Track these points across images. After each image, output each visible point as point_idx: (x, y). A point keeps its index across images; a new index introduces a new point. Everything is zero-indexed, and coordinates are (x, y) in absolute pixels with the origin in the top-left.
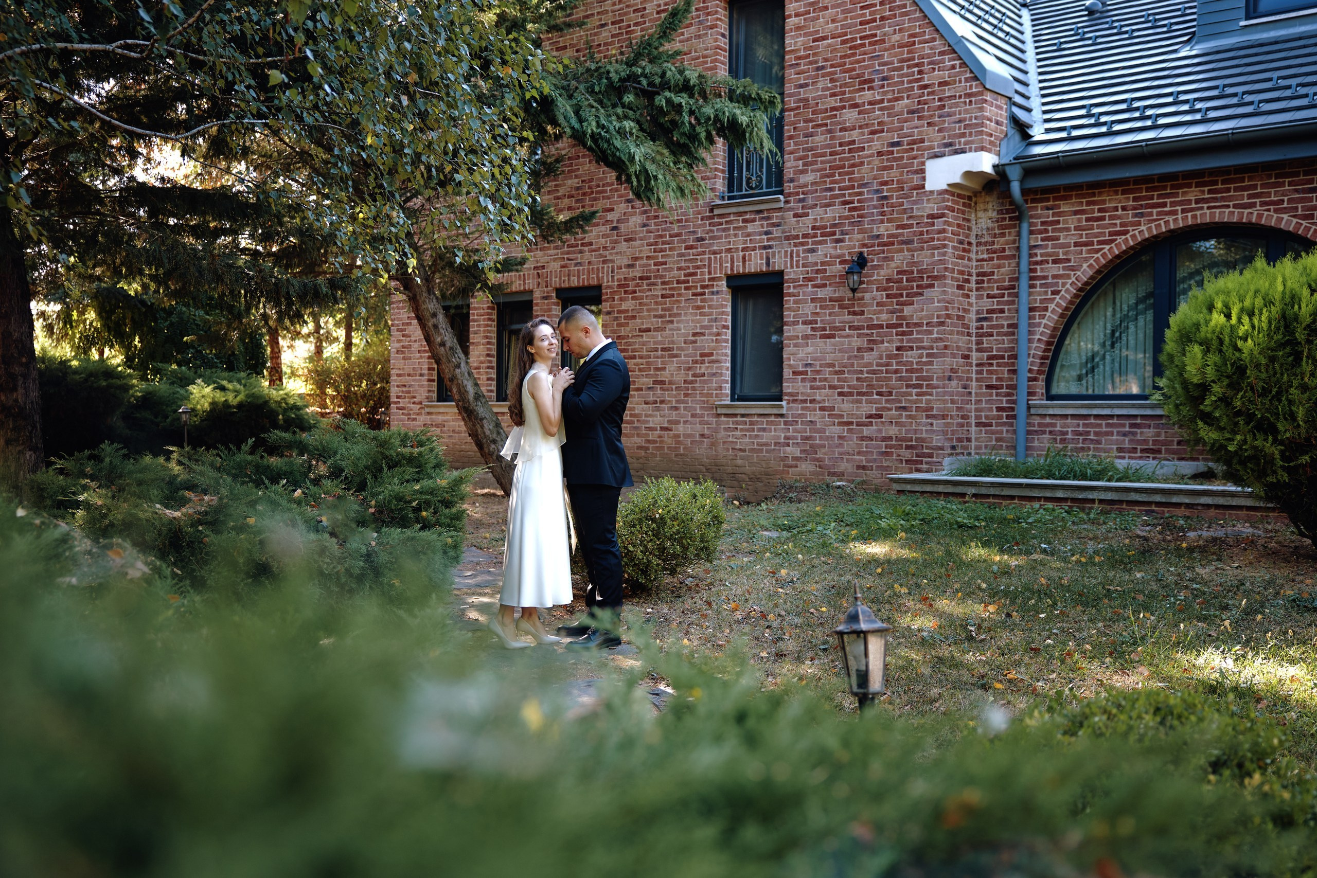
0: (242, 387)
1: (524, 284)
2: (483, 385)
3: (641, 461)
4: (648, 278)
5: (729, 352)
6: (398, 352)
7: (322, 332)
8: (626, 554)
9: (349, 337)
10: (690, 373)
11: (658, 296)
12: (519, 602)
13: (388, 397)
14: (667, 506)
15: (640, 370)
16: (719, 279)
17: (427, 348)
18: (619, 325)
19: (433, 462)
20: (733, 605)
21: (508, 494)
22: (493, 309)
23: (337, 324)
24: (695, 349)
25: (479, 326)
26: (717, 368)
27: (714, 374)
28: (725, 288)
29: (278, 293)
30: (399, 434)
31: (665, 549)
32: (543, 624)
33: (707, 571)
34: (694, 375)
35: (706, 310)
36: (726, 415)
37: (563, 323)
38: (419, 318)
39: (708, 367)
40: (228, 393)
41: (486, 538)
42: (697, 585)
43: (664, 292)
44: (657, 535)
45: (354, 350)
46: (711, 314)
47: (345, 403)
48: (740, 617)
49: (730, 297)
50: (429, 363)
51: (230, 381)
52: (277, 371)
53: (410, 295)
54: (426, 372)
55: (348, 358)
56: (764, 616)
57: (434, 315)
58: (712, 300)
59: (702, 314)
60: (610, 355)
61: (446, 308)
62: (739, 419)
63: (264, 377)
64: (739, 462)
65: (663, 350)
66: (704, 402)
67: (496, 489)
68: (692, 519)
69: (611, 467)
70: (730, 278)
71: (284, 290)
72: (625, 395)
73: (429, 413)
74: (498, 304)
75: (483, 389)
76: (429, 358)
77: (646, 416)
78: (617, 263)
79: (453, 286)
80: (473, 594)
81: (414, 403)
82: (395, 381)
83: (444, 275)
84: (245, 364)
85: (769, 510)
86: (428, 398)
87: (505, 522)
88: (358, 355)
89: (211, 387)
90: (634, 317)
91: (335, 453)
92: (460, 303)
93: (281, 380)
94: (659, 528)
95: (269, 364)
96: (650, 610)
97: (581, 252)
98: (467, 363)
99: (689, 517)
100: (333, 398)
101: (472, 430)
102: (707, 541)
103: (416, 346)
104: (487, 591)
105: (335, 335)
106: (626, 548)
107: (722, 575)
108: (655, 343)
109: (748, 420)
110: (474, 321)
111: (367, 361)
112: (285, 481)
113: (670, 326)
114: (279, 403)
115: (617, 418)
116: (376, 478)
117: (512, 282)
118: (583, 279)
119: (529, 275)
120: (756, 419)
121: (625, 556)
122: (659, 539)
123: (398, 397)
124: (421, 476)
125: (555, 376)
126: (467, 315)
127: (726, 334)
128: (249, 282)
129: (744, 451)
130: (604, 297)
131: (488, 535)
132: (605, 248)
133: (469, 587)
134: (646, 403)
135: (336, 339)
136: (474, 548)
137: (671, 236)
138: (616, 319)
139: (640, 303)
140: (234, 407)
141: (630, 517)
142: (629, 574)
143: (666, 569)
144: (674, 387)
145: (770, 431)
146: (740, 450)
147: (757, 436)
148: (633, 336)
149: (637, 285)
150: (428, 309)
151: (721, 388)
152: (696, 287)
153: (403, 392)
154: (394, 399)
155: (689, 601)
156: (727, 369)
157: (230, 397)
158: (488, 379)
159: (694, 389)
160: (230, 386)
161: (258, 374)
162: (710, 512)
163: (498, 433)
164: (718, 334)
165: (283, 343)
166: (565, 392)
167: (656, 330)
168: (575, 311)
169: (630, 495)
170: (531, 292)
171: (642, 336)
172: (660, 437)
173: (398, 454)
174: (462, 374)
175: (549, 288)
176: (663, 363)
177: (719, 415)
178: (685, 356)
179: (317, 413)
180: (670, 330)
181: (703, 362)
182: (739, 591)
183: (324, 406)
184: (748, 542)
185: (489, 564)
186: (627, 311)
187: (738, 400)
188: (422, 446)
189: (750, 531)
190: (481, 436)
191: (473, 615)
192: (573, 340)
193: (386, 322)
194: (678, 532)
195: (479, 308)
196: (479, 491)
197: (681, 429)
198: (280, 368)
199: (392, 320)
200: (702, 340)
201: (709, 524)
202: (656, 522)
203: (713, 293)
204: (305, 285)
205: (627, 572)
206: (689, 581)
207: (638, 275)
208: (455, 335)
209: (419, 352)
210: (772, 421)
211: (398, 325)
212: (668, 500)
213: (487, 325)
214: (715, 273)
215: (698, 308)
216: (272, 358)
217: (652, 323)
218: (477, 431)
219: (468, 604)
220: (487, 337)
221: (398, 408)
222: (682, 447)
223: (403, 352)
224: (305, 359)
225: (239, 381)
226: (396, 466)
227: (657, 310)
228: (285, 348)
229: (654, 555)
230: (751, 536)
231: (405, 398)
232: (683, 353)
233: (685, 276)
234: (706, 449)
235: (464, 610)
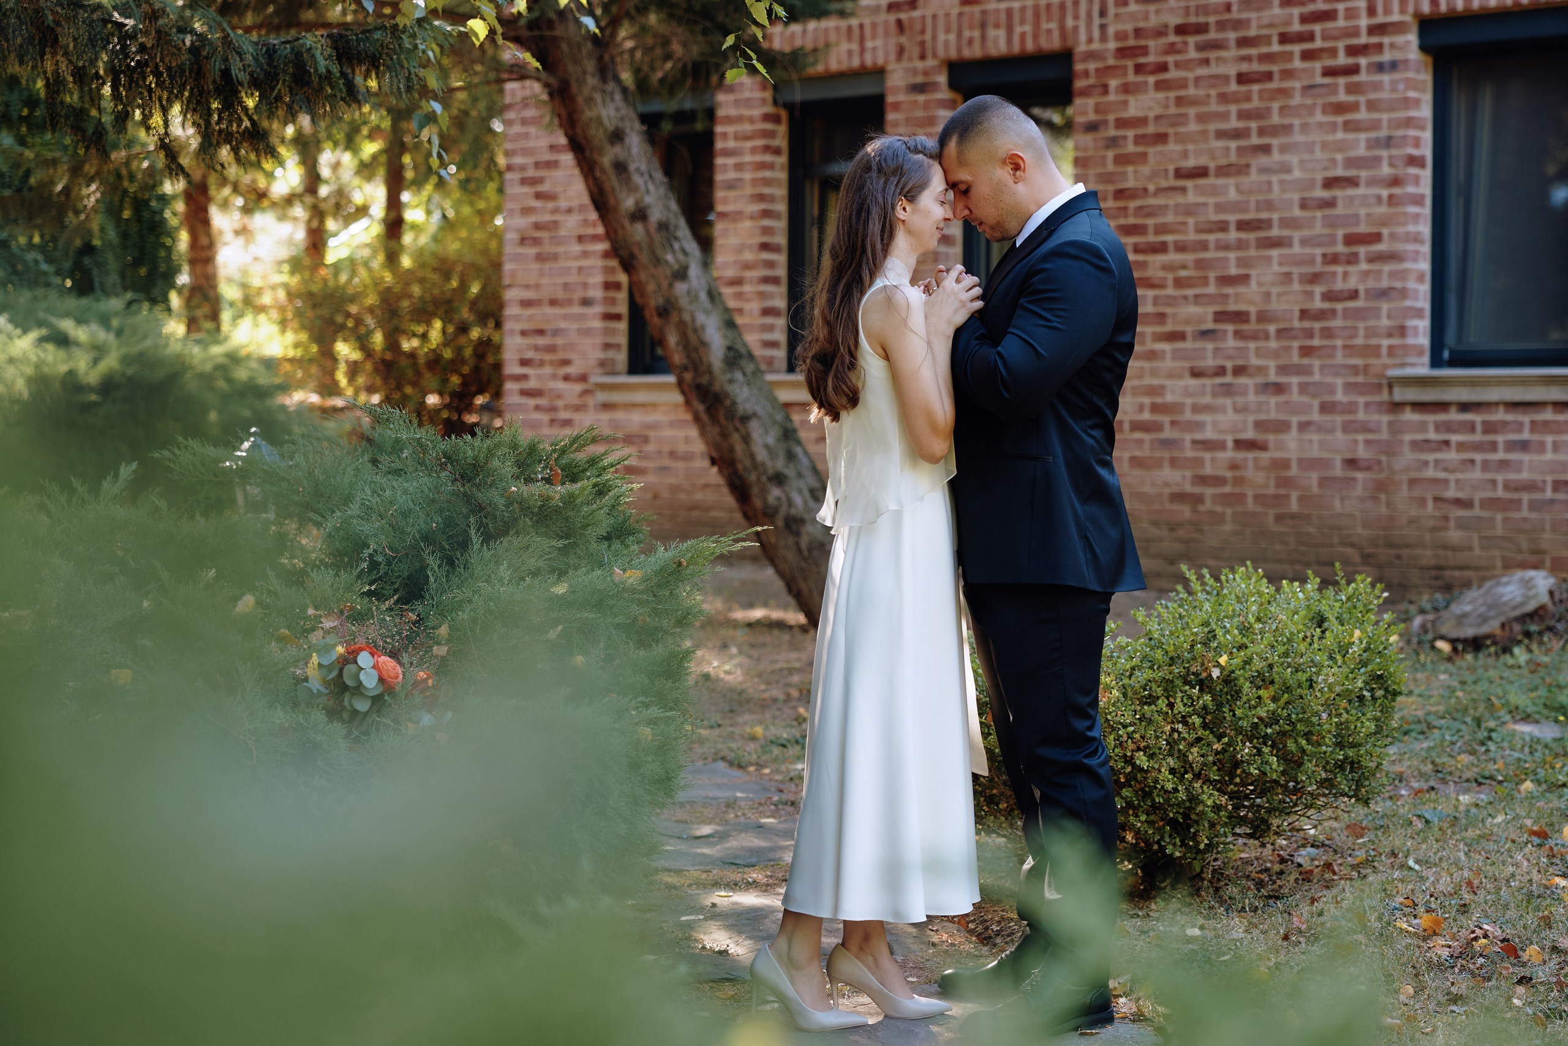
0: (111, 338)
1: (862, 51)
2: (751, 328)
3: (1181, 533)
4: (1201, 29)
5: (1425, 229)
6: (523, 241)
7: (324, 191)
8: (1130, 778)
9: (394, 204)
10: (1318, 290)
11: (1226, 78)
12: (836, 906)
13: (498, 366)
14: (1242, 647)
15: (1179, 283)
16: (1398, 28)
17: (600, 230)
18: (1122, 160)
19: (605, 524)
20: (1424, 921)
21: (813, 620)
22: (775, 119)
23: (365, 169)
24: (1330, 222)
25: (739, 167)
26: (1392, 275)
27: (1383, 294)
28: (1414, 54)
29: (198, 72)
30: (514, 446)
31: (1237, 764)
32: (903, 966)
33: (1357, 831)
34: (1328, 296)
35: (1362, 115)
36: (1419, 406)
37: (952, 144)
38: (579, 146)
39: (1366, 274)
40: (76, 352)
41: (753, 738)
42: (1328, 866)
43: (1244, 67)
44: (1213, 724)
45: (407, 238)
46: (1375, 125)
47: (385, 379)
48: (1445, 953)
49: (1426, 77)
50: (608, 270)
51: (80, 321)
52: (206, 298)
53: (553, 81)
54: (597, 293)
55: (392, 258)
56: (1510, 950)
57: (617, 136)
58: (1377, 86)
59: (1348, 126)
60: (1079, 230)
61: (650, 121)
62: (1454, 416)
63: (169, 310)
64: (1454, 535)
65: (1242, 226)
66: (1355, 370)
67: (785, 607)
68: (1311, 684)
69: (1085, 538)
70: (1428, 25)
71: (215, 67)
72: (1124, 339)
73: (607, 407)
74: (789, 107)
75: (752, 339)
76: (606, 255)
77: (1197, 409)
79: (668, 57)
80: (716, 885)
81: (566, 378)
82: (517, 318)
83: (644, 29)
84: (123, 275)
85: (1535, 667)
86: (606, 366)
87: (806, 695)
88: (419, 255)
89: (33, 335)
90: (1161, 138)
91: (347, 500)
92: (688, 105)
93: (215, 316)
94: (1220, 706)
95: (183, 279)
96: (1196, 932)
98: (706, 264)
99: (1302, 677)
100: (354, 369)
101: (717, 446)
102: (1353, 745)
103: (570, 225)
104: (755, 875)
105: (358, 198)
106: (1129, 761)
107: (1397, 839)
108: (1220, 208)
109: (1477, 418)
110: (727, 153)
111: (444, 268)
112: (212, 573)
113: (1263, 160)
114: (206, 378)
115: (1101, 403)
116: (451, 562)
117: (827, 45)
118: (1023, 35)
119: (874, 25)
120: (1500, 415)
121: (1127, 784)
122: (1219, 738)
123: (524, 362)
124: (573, 559)
125: (927, 290)
126: (708, 138)
127: (1416, 180)
128: (124, 47)
129: (1466, 504)
130: (1079, 84)
131: (759, 730)
133: (707, 863)
134: (1196, 374)
135: (363, 211)
136: (721, 765)
138: (1113, 142)
139: (1179, 101)
140: (91, 389)
141: (1142, 676)
142: (1137, 833)
143: (1243, 821)
144: (1272, 328)
145: (1541, 448)
146: (1458, 502)
147: (1503, 464)
148: (1160, 191)
149: (1171, 49)
150: (599, 121)
151: (1402, 331)
152: (1333, 52)
153: (536, 348)
154: (512, 368)
155: (1305, 909)
156: (1420, 278)
157: (81, 363)
158: (767, 312)
159: (1327, 333)
160: (81, 334)
161: (154, 301)
162: (1365, 664)
163: (791, 456)
164: (1396, 182)
165: (222, 221)
166: (959, 333)
167: (1224, 171)
168: (983, 109)
169: (1140, 615)
170: (880, 72)
171: (1183, 190)
172: (1234, 466)
173: (510, 500)
174: (693, 297)
175: (931, 62)
176: (1242, 262)
177: (1396, 407)
178: (1304, 242)
179: (312, 408)
180: (1263, 170)
181: (1352, 260)
182: (1445, 884)
183: (329, 388)
184: (1473, 753)
185: (759, 806)
186: (1142, 121)
187: (1453, 363)
188: (574, 479)
189: (1478, 722)
190: (741, 466)
191: (717, 938)
192: (981, 189)
193: (492, 160)
194: (1274, 719)
195: (739, 119)
196: (739, 615)
197: (1292, 445)
198: (214, 287)
199: (507, 154)
200: (1351, 199)
201: (1361, 698)
202: (1211, 691)
203: (1380, 68)
204: (271, 52)
205: (1132, 828)
206: (1304, 856)
207: (1175, 20)
208: (671, 188)
209: (581, 239)
210: (1546, 423)
211: (522, 168)
212: (1245, 630)
213: (762, 166)
214: (1387, 11)
215: (1340, 108)
216: (193, 262)
217: (1212, 154)
218: (731, 450)
219: (701, 909)
220: (761, 198)
221: (524, 393)
222: (1294, 495)
223: (536, 241)
224: (280, 263)
225: (104, 321)
226: (505, 533)
227: (1225, 116)
228: (228, 236)
229: (1207, 781)
230: (1482, 734)
231: (542, 364)
232: (1296, 235)
233: (1304, 19)
234: (1362, 500)
235: (690, 925)
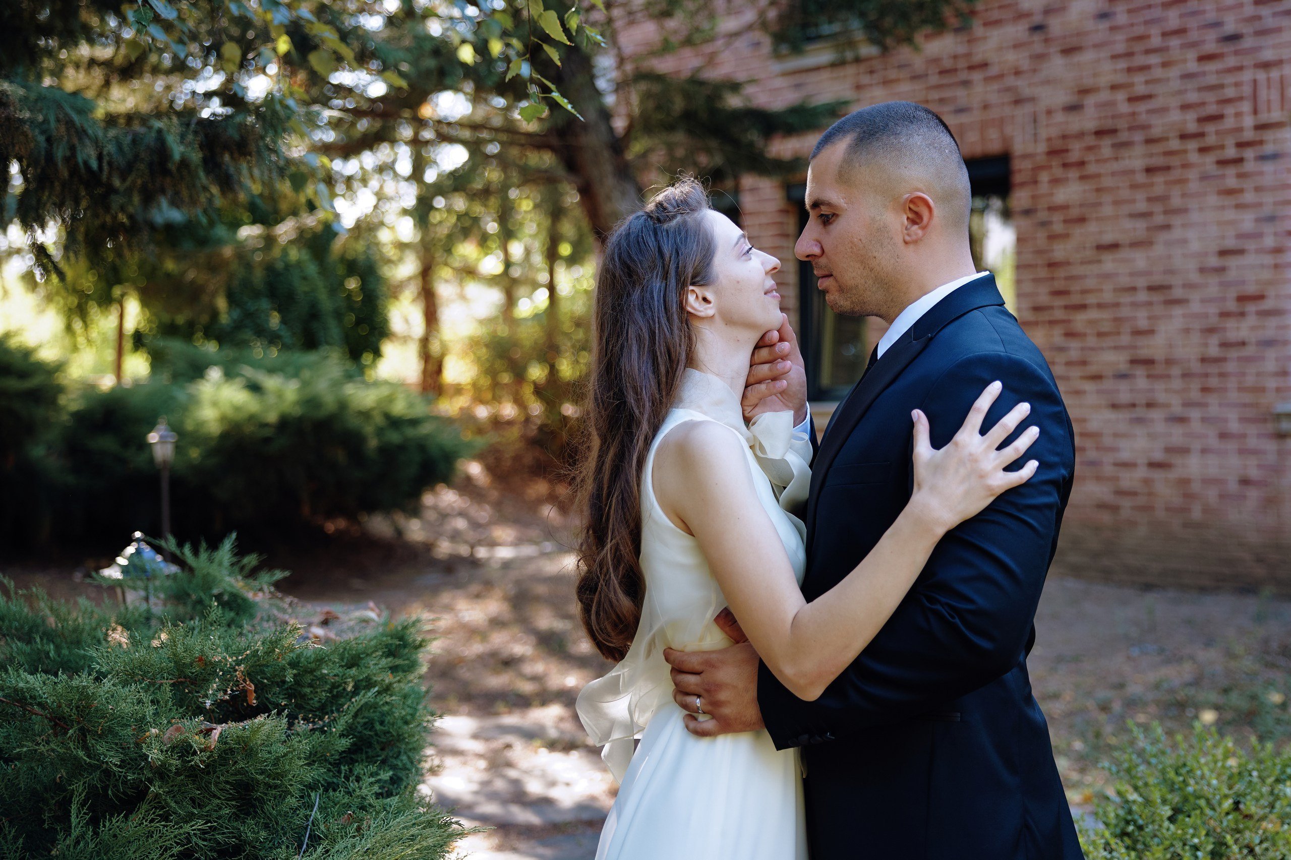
4: (1113, 132)
11: (1132, 172)
15: (1099, 335)
18: (1052, 237)
24: (1224, 285)
26: (1276, 327)
27: (1269, 343)
34: (1224, 345)
35: (1249, 197)
39: (1254, 327)
43: (1151, 161)
46: (1260, 205)
58: (1262, 174)
59: (1239, 206)
65: (1151, 288)
66: (1247, 406)
77: (1115, 435)
78: (1042, 105)
90: (1082, 220)
97: (966, 83)
108: (1131, 274)
113: (1166, 235)
130: (1017, 178)
132: (1017, 73)
134: (1115, 406)
137: (1165, 35)
138: (1046, 224)
139: (1097, 188)
144: (1176, 371)
148: (1084, 262)
149: (1090, 149)
152: (1224, 147)
159: (1223, 375)
164: (1278, 251)
167: (1136, 244)
171: (1102, 260)
172: (1146, 482)
176: (1150, 318)
177: (1282, 436)
178: (1201, 301)
180: (1166, 244)
181: (1242, 315)
186: (1068, 206)
195: (761, 214)
197: (1195, 465)
200: (1240, 266)
203: (1263, 158)
207: (1092, 126)
214: (1269, 112)
215: (1230, 192)
217: (1124, 230)
222: (1197, 506)
227: (1135, 201)
232: (1195, 295)
233: (1199, 121)
234: (1255, 512)
